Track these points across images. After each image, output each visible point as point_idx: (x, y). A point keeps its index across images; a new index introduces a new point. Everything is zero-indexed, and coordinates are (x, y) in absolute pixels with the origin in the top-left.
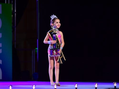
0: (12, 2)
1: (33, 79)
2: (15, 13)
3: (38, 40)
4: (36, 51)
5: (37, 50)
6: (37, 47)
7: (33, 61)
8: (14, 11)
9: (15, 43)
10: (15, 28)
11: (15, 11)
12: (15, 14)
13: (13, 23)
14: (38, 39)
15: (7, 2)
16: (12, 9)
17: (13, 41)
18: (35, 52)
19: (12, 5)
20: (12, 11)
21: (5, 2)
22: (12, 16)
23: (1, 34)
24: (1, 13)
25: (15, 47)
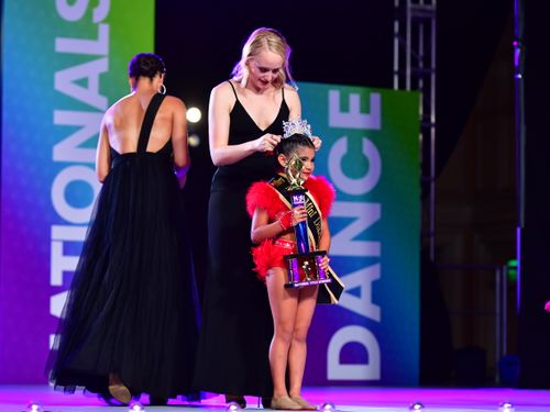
0: (421, 84)
1: (497, 379)
2: (430, 125)
3: (519, 230)
4: (512, 272)
5: (515, 268)
6: (515, 258)
7: (498, 310)
8: (429, 119)
9: (432, 239)
10: (433, 186)
11: (433, 119)
12: (433, 130)
13: (425, 166)
14: (519, 225)
15: (402, 85)
16: (421, 112)
17: (425, 235)
18: (508, 276)
19: (421, 96)
20: (421, 118)
21: (392, 86)
22: (421, 137)
23: (378, 206)
24: (378, 126)
25: (432, 256)
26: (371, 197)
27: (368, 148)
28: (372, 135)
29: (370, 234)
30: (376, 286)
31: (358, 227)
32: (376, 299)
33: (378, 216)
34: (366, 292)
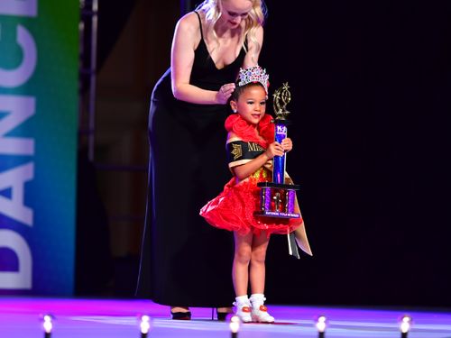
2: (92, 13)
8: (91, 7)
9: (91, 137)
10: (93, 79)
11: (95, 7)
12: (95, 19)
13: (85, 58)
17: (82, 133)
20: (82, 6)
22: (81, 26)
23: (32, 101)
24: (33, 12)
25: (91, 156)
26: (25, 90)
27: (23, 36)
28: (28, 22)
29: (23, 130)
30: (28, 187)
31: (11, 122)
32: (28, 201)
33: (32, 111)
34: (18, 194)
